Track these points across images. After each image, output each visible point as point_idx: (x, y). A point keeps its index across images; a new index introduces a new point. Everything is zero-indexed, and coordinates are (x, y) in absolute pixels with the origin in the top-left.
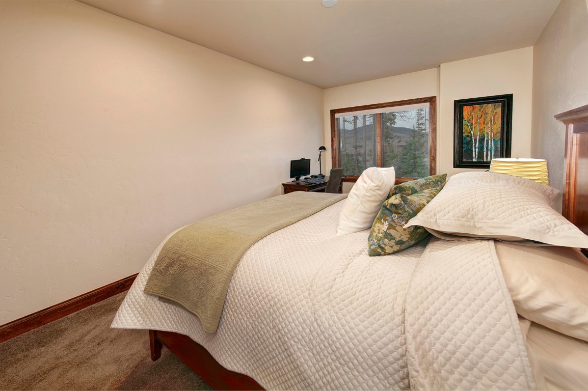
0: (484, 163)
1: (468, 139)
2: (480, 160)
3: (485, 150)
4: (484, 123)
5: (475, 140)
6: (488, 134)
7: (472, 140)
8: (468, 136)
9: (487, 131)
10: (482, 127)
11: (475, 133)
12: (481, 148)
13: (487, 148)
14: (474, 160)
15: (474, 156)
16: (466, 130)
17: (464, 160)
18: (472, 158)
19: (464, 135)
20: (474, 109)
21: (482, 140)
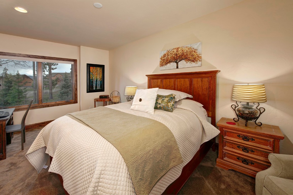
0: (97, 90)
1: (92, 80)
2: (96, 89)
3: (97, 85)
4: (97, 75)
5: (94, 81)
6: (98, 79)
7: (93, 81)
8: (92, 79)
9: (98, 77)
10: (96, 76)
11: (94, 78)
12: (96, 84)
13: (98, 84)
14: (94, 89)
15: (94, 87)
16: (91, 77)
17: (91, 89)
18: (93, 88)
19: (91, 79)
20: (93, 69)
21: (96, 81)
